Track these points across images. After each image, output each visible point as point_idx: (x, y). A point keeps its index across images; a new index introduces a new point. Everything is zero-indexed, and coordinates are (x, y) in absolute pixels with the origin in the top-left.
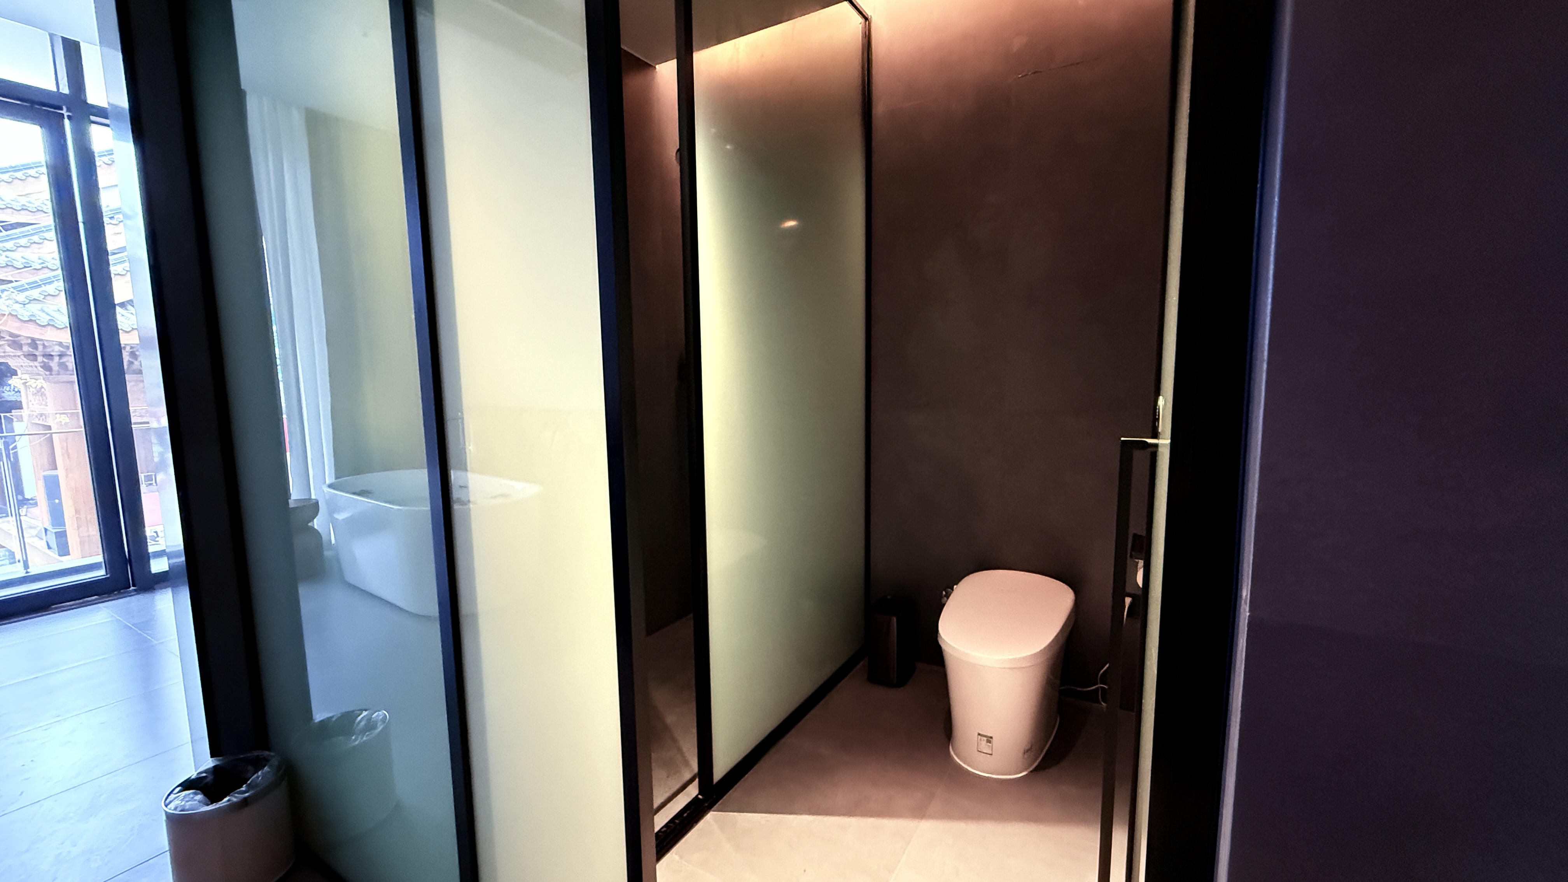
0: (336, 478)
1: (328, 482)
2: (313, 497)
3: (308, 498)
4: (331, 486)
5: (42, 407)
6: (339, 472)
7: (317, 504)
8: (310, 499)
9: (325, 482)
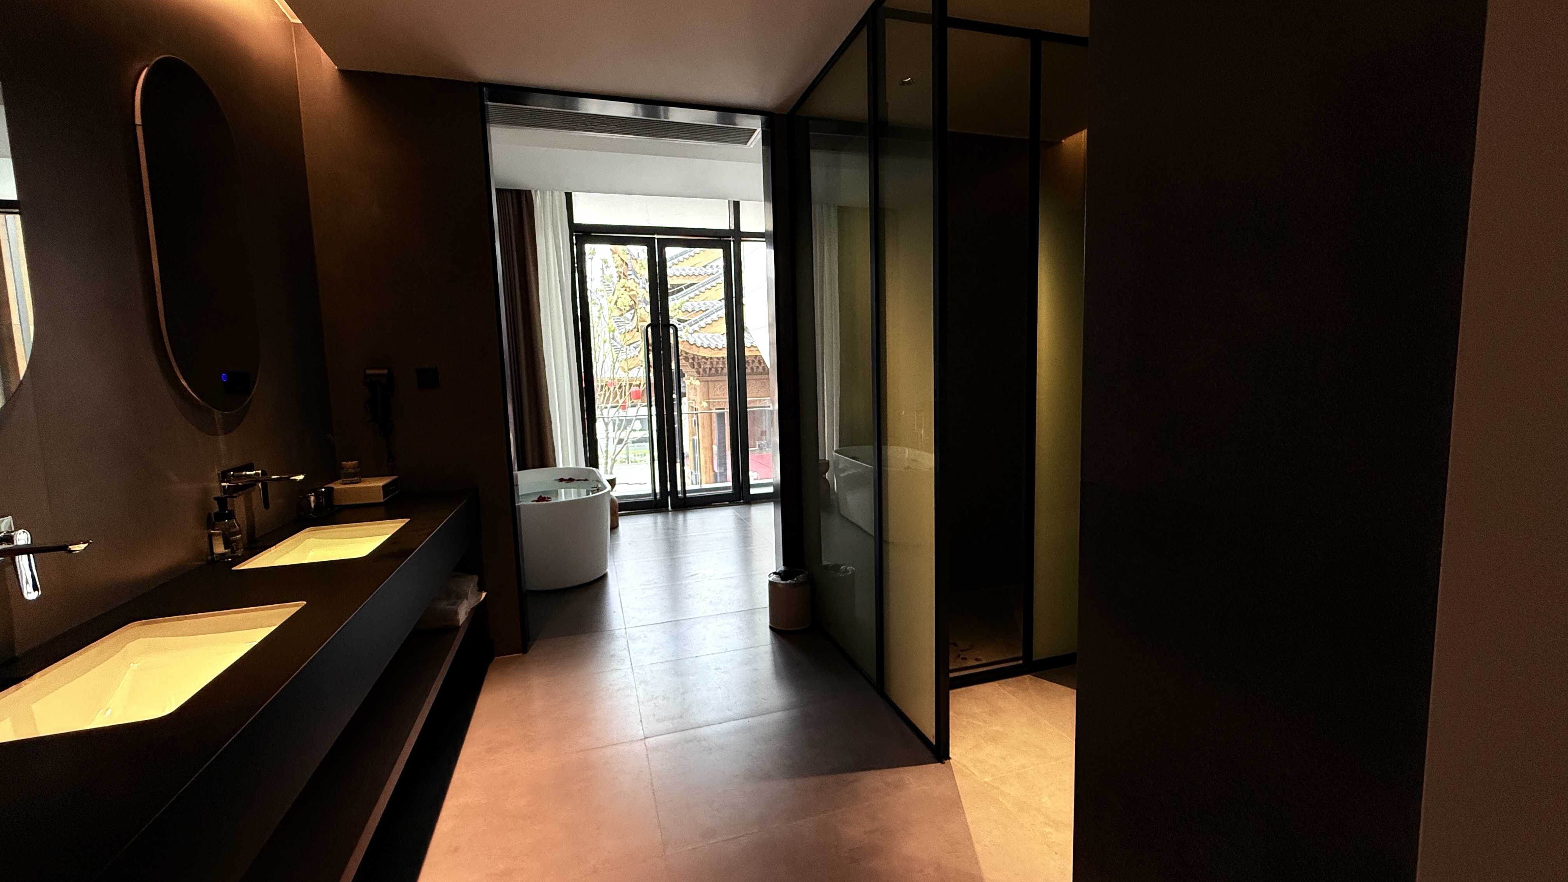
0: (840, 447)
1: (835, 449)
2: (827, 459)
3: (823, 458)
4: (836, 452)
5: (695, 396)
6: (841, 443)
7: (828, 462)
8: (825, 460)
9: (833, 449)
